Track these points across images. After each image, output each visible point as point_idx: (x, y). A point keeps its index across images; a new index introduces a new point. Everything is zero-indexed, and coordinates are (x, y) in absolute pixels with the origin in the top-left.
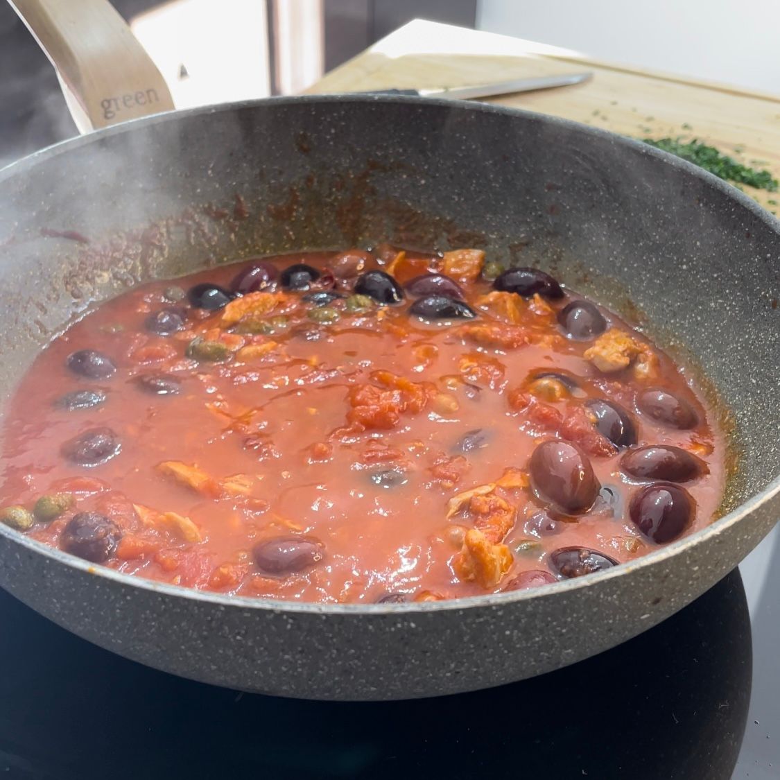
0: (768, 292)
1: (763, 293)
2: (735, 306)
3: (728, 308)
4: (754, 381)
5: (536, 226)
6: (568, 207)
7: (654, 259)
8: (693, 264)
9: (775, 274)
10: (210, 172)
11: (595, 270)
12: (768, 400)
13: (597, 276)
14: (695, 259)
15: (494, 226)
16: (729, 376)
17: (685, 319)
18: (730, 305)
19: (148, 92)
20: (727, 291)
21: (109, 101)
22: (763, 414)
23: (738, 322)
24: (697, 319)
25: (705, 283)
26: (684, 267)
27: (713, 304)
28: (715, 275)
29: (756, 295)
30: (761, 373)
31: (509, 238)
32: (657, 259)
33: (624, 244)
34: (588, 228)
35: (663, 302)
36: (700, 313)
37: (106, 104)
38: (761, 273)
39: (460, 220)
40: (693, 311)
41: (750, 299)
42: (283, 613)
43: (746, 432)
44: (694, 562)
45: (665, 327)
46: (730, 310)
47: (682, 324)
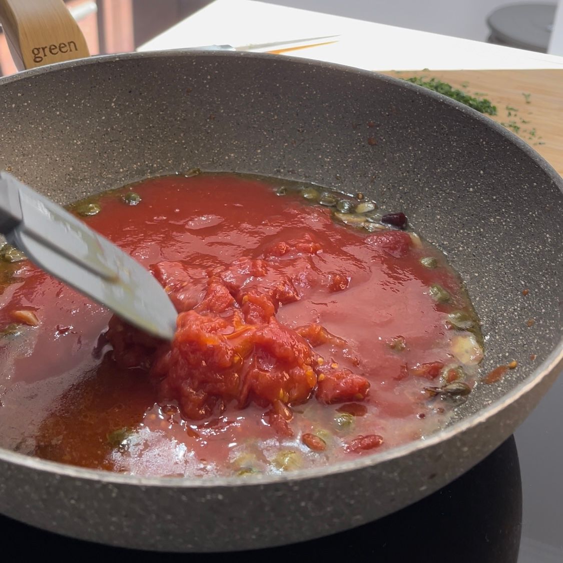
0: (534, 213)
1: (530, 213)
2: (509, 222)
3: (504, 223)
4: (523, 283)
5: (360, 153)
6: (384, 140)
7: (448, 182)
8: (477, 188)
9: (540, 199)
10: (113, 104)
11: (404, 189)
12: (534, 299)
13: (405, 193)
14: (479, 184)
15: (328, 152)
16: (504, 277)
17: (471, 230)
18: (505, 221)
19: (69, 43)
20: (503, 210)
21: (38, 49)
22: (529, 310)
23: (511, 235)
24: (480, 230)
25: (486, 203)
26: (471, 189)
27: (492, 220)
28: (495, 197)
29: (525, 215)
30: (528, 276)
31: (339, 161)
32: (450, 182)
33: (426, 169)
34: (399, 156)
35: (455, 216)
36: (483, 226)
37: (36, 52)
38: (529, 197)
39: (303, 146)
40: (477, 224)
41: (521, 217)
42: (109, 484)
43: (516, 324)
44: (464, 445)
45: (456, 235)
46: (505, 225)
47: (469, 234)
